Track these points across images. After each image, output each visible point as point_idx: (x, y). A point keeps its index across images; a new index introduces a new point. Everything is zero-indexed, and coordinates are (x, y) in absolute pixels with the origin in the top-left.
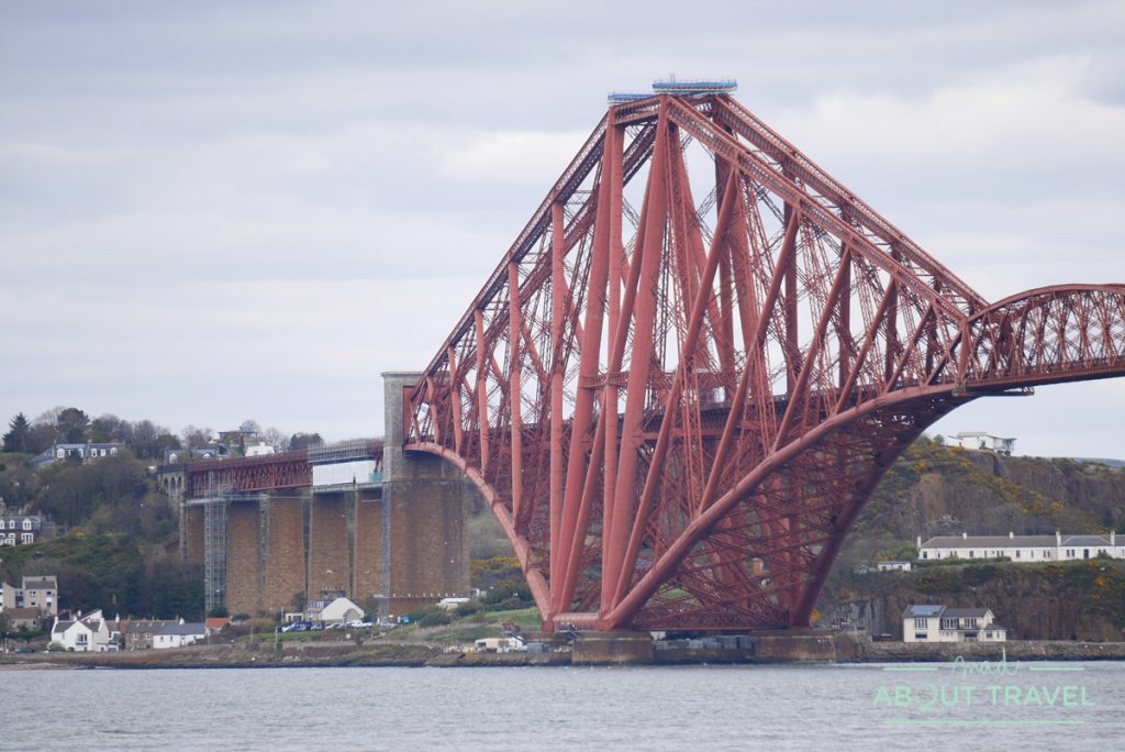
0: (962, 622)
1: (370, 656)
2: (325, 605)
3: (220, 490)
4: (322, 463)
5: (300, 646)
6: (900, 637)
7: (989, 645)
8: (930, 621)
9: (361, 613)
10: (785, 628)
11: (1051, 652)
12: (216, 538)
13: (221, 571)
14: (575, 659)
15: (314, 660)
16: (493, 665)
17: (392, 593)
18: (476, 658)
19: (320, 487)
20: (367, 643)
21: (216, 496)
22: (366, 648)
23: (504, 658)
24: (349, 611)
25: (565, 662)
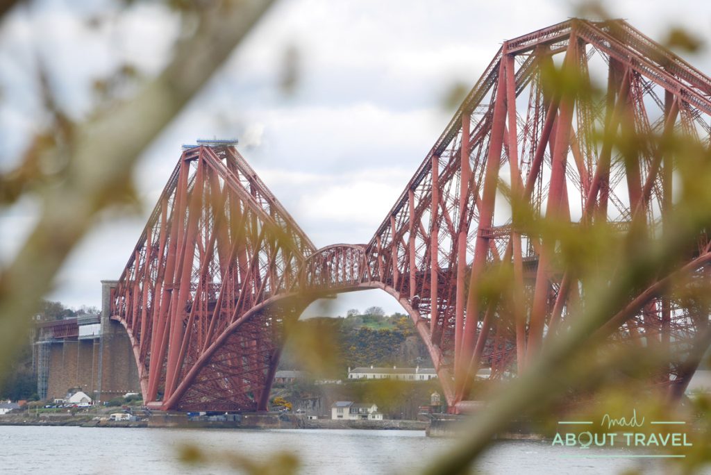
0: (360, 410)
1: (76, 421)
2: (72, 395)
3: (46, 337)
4: (84, 325)
5: (47, 415)
6: (330, 417)
7: (372, 422)
8: (344, 409)
9: (90, 400)
10: (255, 411)
11: (402, 426)
12: (43, 361)
13: (46, 377)
14: (149, 425)
15: (52, 422)
16: (112, 426)
17: (102, 389)
18: (105, 423)
19: (82, 336)
20: (78, 414)
21: (44, 340)
22: (76, 417)
23: (118, 423)
24: (83, 398)
25: (144, 426)
